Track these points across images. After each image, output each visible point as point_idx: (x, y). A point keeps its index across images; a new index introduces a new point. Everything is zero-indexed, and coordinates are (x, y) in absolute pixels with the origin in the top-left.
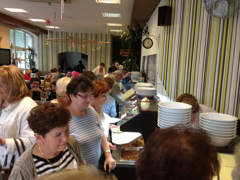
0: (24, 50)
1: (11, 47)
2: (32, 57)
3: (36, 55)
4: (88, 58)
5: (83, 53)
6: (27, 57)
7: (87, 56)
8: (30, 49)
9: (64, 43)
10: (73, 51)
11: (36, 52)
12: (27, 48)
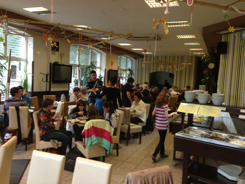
0: (126, 70)
1: (118, 68)
2: (130, 76)
3: (134, 74)
4: (174, 76)
5: (170, 72)
6: (127, 75)
7: (174, 75)
8: (129, 70)
9: (155, 65)
10: (162, 71)
11: (134, 72)
12: (128, 68)
